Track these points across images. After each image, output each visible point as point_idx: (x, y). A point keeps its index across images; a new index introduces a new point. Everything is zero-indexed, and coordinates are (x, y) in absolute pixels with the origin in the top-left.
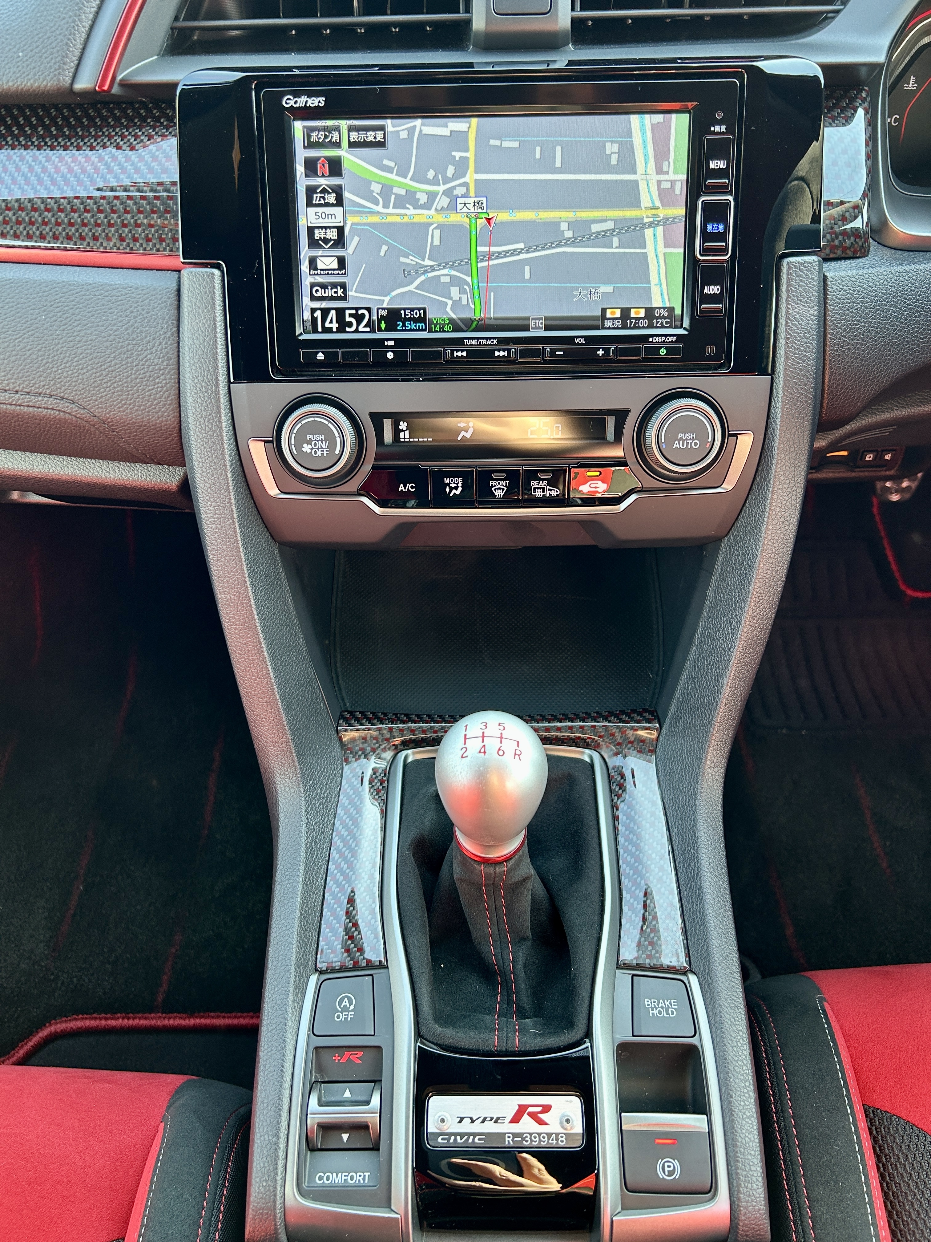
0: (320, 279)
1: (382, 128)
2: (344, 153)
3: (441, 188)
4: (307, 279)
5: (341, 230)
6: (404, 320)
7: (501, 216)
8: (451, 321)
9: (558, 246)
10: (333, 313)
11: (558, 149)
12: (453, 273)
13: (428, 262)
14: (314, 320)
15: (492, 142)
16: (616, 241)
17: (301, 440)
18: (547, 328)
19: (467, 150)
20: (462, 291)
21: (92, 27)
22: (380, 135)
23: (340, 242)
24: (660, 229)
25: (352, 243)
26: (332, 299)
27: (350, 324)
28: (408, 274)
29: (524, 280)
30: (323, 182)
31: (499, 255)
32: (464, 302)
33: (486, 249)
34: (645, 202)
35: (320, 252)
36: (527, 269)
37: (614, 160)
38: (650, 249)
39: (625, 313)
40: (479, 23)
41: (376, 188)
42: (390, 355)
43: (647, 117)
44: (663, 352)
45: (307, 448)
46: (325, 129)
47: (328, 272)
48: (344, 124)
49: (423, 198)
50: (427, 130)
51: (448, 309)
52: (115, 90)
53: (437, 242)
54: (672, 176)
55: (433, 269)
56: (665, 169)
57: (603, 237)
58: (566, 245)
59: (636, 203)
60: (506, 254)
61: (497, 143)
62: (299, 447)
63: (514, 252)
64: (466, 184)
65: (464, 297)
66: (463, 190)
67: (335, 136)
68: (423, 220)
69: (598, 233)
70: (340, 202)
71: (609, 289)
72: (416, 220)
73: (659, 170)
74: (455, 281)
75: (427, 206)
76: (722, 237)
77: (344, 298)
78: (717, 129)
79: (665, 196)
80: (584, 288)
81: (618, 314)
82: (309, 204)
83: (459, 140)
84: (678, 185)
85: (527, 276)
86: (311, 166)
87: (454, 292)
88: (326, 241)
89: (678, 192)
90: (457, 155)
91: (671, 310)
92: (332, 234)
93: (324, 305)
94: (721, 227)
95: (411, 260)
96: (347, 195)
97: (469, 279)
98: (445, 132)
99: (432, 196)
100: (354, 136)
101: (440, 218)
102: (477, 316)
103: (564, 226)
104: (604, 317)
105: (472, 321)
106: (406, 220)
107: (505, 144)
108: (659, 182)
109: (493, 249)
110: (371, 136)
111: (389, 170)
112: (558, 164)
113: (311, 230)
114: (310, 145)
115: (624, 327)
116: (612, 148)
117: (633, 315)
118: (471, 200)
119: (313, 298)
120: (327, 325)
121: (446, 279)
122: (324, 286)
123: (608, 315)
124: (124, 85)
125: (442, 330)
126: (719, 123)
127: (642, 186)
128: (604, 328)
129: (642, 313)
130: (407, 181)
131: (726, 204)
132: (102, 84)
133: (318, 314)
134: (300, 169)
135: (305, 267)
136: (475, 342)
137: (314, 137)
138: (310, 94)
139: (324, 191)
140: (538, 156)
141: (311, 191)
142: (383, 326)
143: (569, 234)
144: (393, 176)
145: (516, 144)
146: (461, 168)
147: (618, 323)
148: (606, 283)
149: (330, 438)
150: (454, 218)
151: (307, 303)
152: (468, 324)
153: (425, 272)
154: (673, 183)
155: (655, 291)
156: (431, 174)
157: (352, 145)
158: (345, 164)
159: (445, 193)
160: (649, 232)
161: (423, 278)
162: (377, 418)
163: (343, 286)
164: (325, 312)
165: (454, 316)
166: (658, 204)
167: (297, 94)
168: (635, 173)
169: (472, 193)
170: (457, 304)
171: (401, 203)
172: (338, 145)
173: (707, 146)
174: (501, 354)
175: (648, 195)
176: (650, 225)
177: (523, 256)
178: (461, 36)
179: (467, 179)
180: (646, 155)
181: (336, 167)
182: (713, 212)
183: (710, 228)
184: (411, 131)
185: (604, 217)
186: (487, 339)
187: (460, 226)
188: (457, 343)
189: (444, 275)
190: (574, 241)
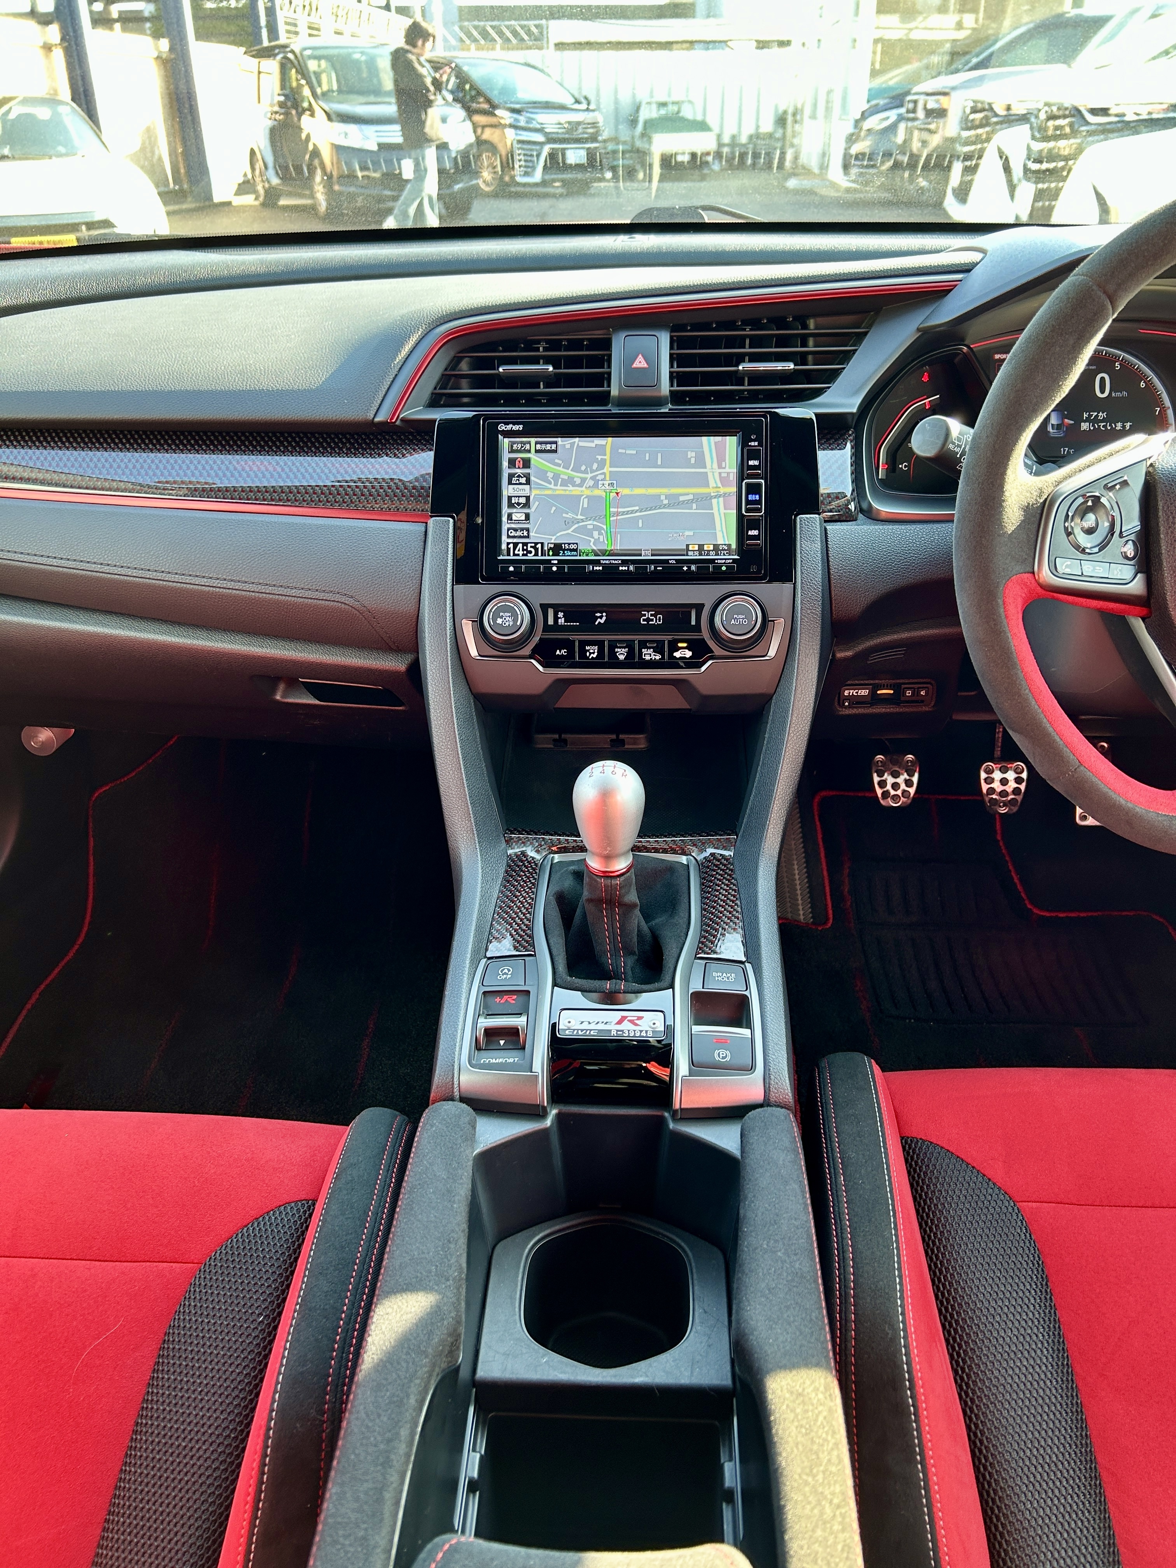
0: (513, 526)
1: (556, 443)
2: (532, 456)
3: (589, 476)
4: (505, 526)
5: (528, 498)
6: (564, 550)
7: (625, 491)
8: (593, 551)
9: (659, 508)
10: (520, 546)
11: (659, 455)
12: (595, 523)
13: (580, 517)
14: (509, 549)
15: (620, 451)
16: (694, 506)
17: (496, 615)
18: (654, 555)
19: (605, 455)
20: (600, 534)
21: (388, 389)
22: (554, 447)
23: (527, 505)
24: (721, 499)
25: (534, 505)
26: (520, 537)
27: (530, 552)
28: (568, 523)
29: (639, 528)
30: (519, 471)
31: (623, 513)
32: (601, 540)
33: (616, 510)
34: (712, 483)
35: (514, 510)
36: (640, 521)
37: (693, 461)
38: (715, 511)
40: (614, 392)
41: (550, 475)
42: (555, 569)
43: (712, 438)
44: (724, 568)
45: (499, 621)
46: (521, 443)
47: (518, 522)
48: (533, 440)
49: (578, 481)
50: (581, 444)
51: (591, 544)
52: (398, 423)
53: (586, 505)
54: (727, 470)
55: (583, 521)
56: (723, 465)
57: (687, 504)
58: (664, 508)
59: (707, 485)
60: (628, 513)
61: (623, 451)
62: (495, 620)
63: (632, 512)
64: (604, 474)
65: (601, 537)
66: (603, 476)
67: (528, 447)
68: (579, 493)
69: (684, 501)
70: (528, 482)
71: (691, 533)
72: (574, 493)
73: (720, 467)
74: (596, 528)
75: (581, 485)
76: (759, 502)
77: (528, 537)
79: (724, 481)
80: (676, 533)
81: (696, 548)
82: (510, 483)
83: (601, 449)
84: (731, 475)
85: (640, 525)
86: (512, 463)
87: (596, 534)
88: (518, 504)
89: (731, 478)
90: (599, 457)
91: (729, 545)
92: (523, 500)
93: (515, 540)
94: (757, 497)
95: (570, 515)
96: (532, 478)
97: (605, 527)
98: (593, 445)
99: (583, 480)
100: (539, 447)
101: (588, 492)
102: (609, 548)
103: (663, 497)
104: (688, 550)
105: (606, 551)
106: (567, 493)
107: (628, 452)
108: (720, 473)
109: (620, 510)
110: (548, 447)
111: (559, 465)
112: (659, 463)
113: (510, 498)
114: (512, 451)
115: (700, 555)
116: (691, 454)
117: (705, 548)
118: (607, 483)
119: (509, 537)
120: (516, 552)
121: (591, 527)
122: (516, 530)
123: (691, 548)
124: (403, 420)
125: (587, 555)
126: (754, 441)
127: (710, 475)
128: (687, 555)
129: (711, 548)
130: (569, 471)
131: (760, 484)
132: (392, 419)
133: (511, 546)
134: (505, 464)
135: (504, 518)
136: (607, 562)
137: (515, 447)
138: (514, 424)
139: (519, 476)
140: (647, 458)
141: (511, 476)
142: (551, 553)
143: (666, 502)
144: (561, 469)
145: (634, 452)
146: (602, 465)
147: (697, 552)
148: (689, 530)
149: (514, 615)
150: (597, 492)
151: (504, 538)
152: (604, 552)
153: (578, 522)
154: (728, 473)
155: (719, 535)
156: (583, 468)
157: (537, 451)
158: (532, 462)
159: (592, 478)
160: (714, 501)
161: (576, 526)
162: (545, 607)
163: (528, 530)
164: (516, 545)
165: (595, 548)
166: (720, 485)
167: (507, 424)
168: (705, 468)
169: (608, 478)
170: (597, 540)
171: (565, 483)
172: (529, 451)
173: (746, 453)
174: (624, 568)
175: (714, 480)
176: (715, 497)
177: (638, 514)
178: (604, 398)
179: (605, 470)
180: (712, 458)
181: (527, 463)
182: (753, 489)
183: (751, 497)
184: (572, 444)
185: (687, 493)
186: (616, 560)
187: (600, 497)
188: (597, 562)
189: (590, 524)
190: (669, 506)
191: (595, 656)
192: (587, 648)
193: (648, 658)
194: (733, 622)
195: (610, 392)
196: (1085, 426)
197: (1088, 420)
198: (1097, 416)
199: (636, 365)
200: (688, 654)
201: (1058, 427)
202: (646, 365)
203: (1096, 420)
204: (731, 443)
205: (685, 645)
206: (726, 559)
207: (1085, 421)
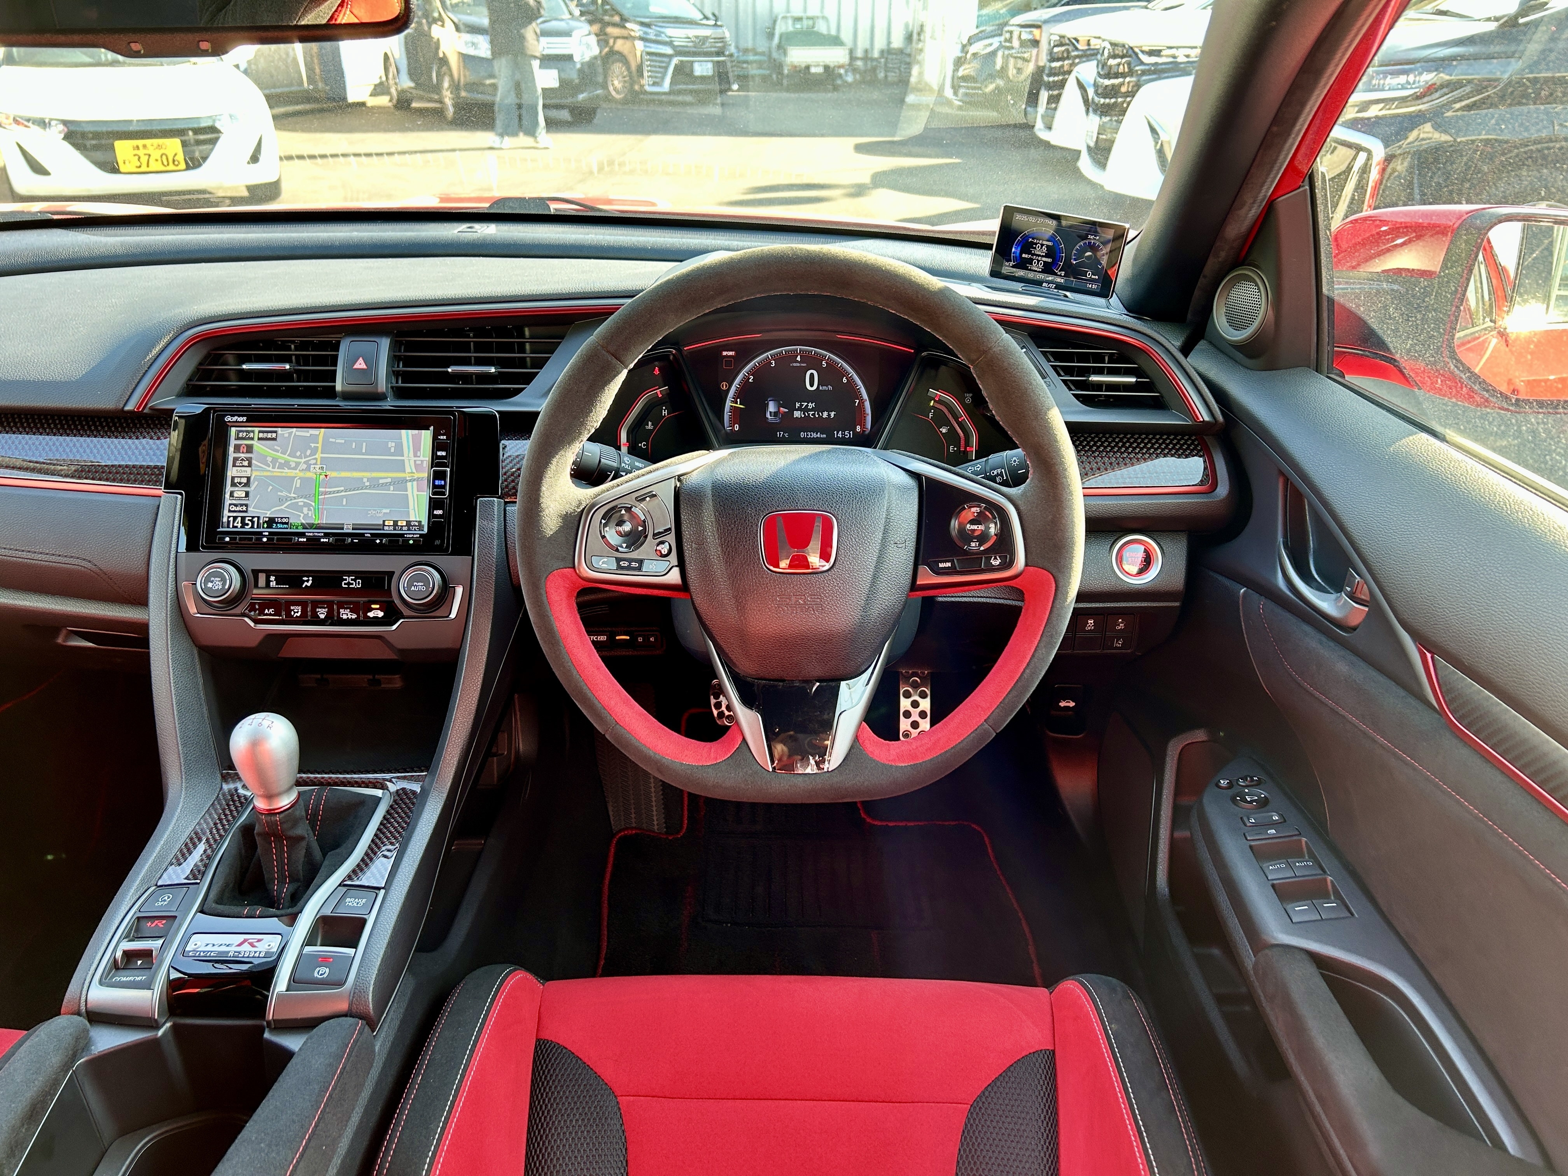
0: (234, 502)
1: (275, 432)
2: (255, 443)
3: (303, 460)
4: (228, 501)
5: (249, 478)
6: (277, 523)
7: (332, 474)
8: (302, 524)
9: (362, 489)
10: (239, 519)
11: (364, 444)
12: (306, 501)
13: (293, 495)
14: (229, 522)
15: (331, 440)
16: (392, 488)
17: (208, 580)
18: (353, 529)
19: (318, 443)
20: (309, 510)
21: (138, 383)
22: (274, 435)
23: (247, 484)
24: (415, 483)
25: (254, 485)
26: (240, 511)
27: (247, 525)
28: (281, 501)
29: (343, 506)
30: (242, 456)
31: (330, 493)
32: (310, 515)
33: (324, 490)
34: (408, 470)
35: (237, 489)
36: (345, 500)
37: (392, 450)
38: (409, 493)
39: (395, 523)
40: (339, 387)
41: (269, 459)
42: (265, 540)
43: (410, 431)
44: (411, 542)
45: (210, 585)
46: (247, 431)
47: (240, 498)
48: (257, 430)
49: (293, 465)
50: (297, 433)
51: (301, 518)
52: (146, 411)
53: (298, 486)
54: (421, 458)
55: (295, 498)
56: (419, 453)
57: (386, 486)
58: (366, 489)
59: (403, 471)
60: (334, 492)
61: (333, 440)
62: (206, 583)
63: (338, 492)
64: (316, 459)
65: (310, 513)
66: (314, 461)
67: (251, 435)
68: (292, 475)
69: (383, 484)
70: (250, 465)
71: (387, 511)
72: (289, 475)
73: (415, 456)
74: (306, 505)
75: (295, 468)
76: (444, 487)
77: (246, 512)
78: (442, 437)
79: (418, 467)
80: (374, 511)
81: (391, 523)
82: (234, 466)
83: (315, 439)
84: (426, 462)
85: (344, 503)
86: (237, 448)
87: (305, 510)
88: (240, 483)
89: (426, 465)
90: (313, 445)
91: (420, 522)
92: (244, 480)
93: (235, 514)
94: (443, 483)
95: (284, 494)
96: (254, 462)
97: (314, 504)
98: (308, 435)
100: (261, 435)
101: (301, 474)
102: (316, 522)
103: (365, 480)
104: (384, 525)
105: (313, 524)
106: (284, 474)
107: (338, 441)
108: (416, 461)
109: (327, 490)
110: (269, 435)
111: (277, 451)
112: (364, 451)
113: (233, 478)
114: (238, 438)
115: (395, 529)
116: (391, 444)
117: (399, 524)
118: (318, 467)
119: (230, 511)
120: (235, 524)
121: (302, 504)
122: (236, 505)
123: (386, 523)
124: (151, 408)
125: (297, 528)
126: (443, 435)
127: (407, 462)
128: (382, 530)
129: (404, 523)
130: (286, 456)
131: (445, 472)
132: (138, 408)
133: (231, 519)
134: (231, 449)
135: (227, 496)
136: (312, 534)
137: (241, 435)
138: (239, 416)
139: (242, 460)
140: (354, 447)
141: (235, 459)
142: (265, 526)
143: (367, 484)
144: (279, 454)
145: (343, 441)
146: (314, 451)
147: (392, 528)
148: (386, 508)
149: (224, 580)
150: (309, 475)
151: (226, 513)
152: (311, 526)
153: (291, 500)
154: (422, 461)
155: (412, 513)
156: (298, 454)
157: (259, 439)
158: (255, 448)
159: (304, 462)
160: (409, 484)
161: (289, 503)
162: (256, 573)
163: (246, 505)
164: (235, 518)
165: (304, 522)
166: (414, 471)
167: (233, 416)
168: (403, 456)
169: (319, 462)
170: (306, 516)
171: (281, 466)
172: (252, 439)
173: (437, 445)
174: (325, 540)
175: (409, 467)
176: (410, 481)
177: (343, 494)
178: (331, 393)
179: (317, 456)
180: (409, 448)
181: (250, 449)
182: (439, 475)
183: (437, 482)
184: (290, 434)
185: (386, 476)
186: (319, 533)
187: (311, 478)
188: (302, 535)
189: (301, 501)
190: (370, 487)
191: (299, 614)
192: (292, 608)
193: (345, 617)
194: (413, 588)
195: (334, 387)
196: (797, 414)
197: (800, 409)
198: (807, 406)
199: (357, 366)
200: (380, 614)
201: (776, 414)
202: (365, 367)
203: (807, 409)
204: (426, 436)
205: (378, 606)
206: (413, 535)
207: (797, 410)
